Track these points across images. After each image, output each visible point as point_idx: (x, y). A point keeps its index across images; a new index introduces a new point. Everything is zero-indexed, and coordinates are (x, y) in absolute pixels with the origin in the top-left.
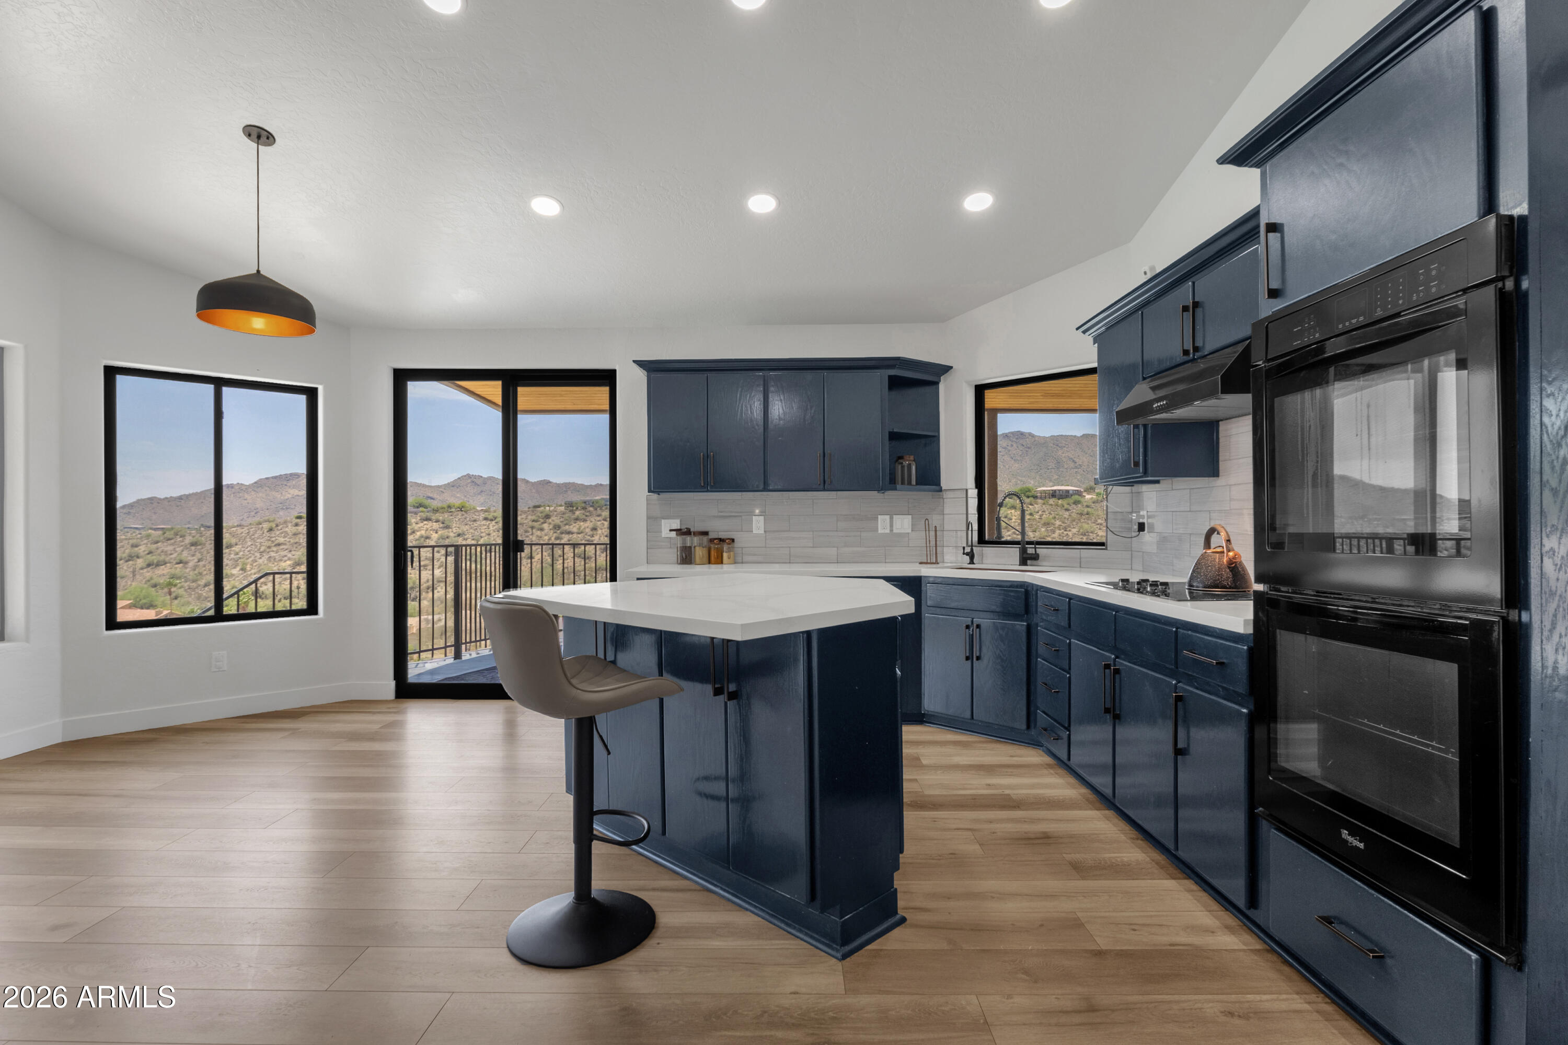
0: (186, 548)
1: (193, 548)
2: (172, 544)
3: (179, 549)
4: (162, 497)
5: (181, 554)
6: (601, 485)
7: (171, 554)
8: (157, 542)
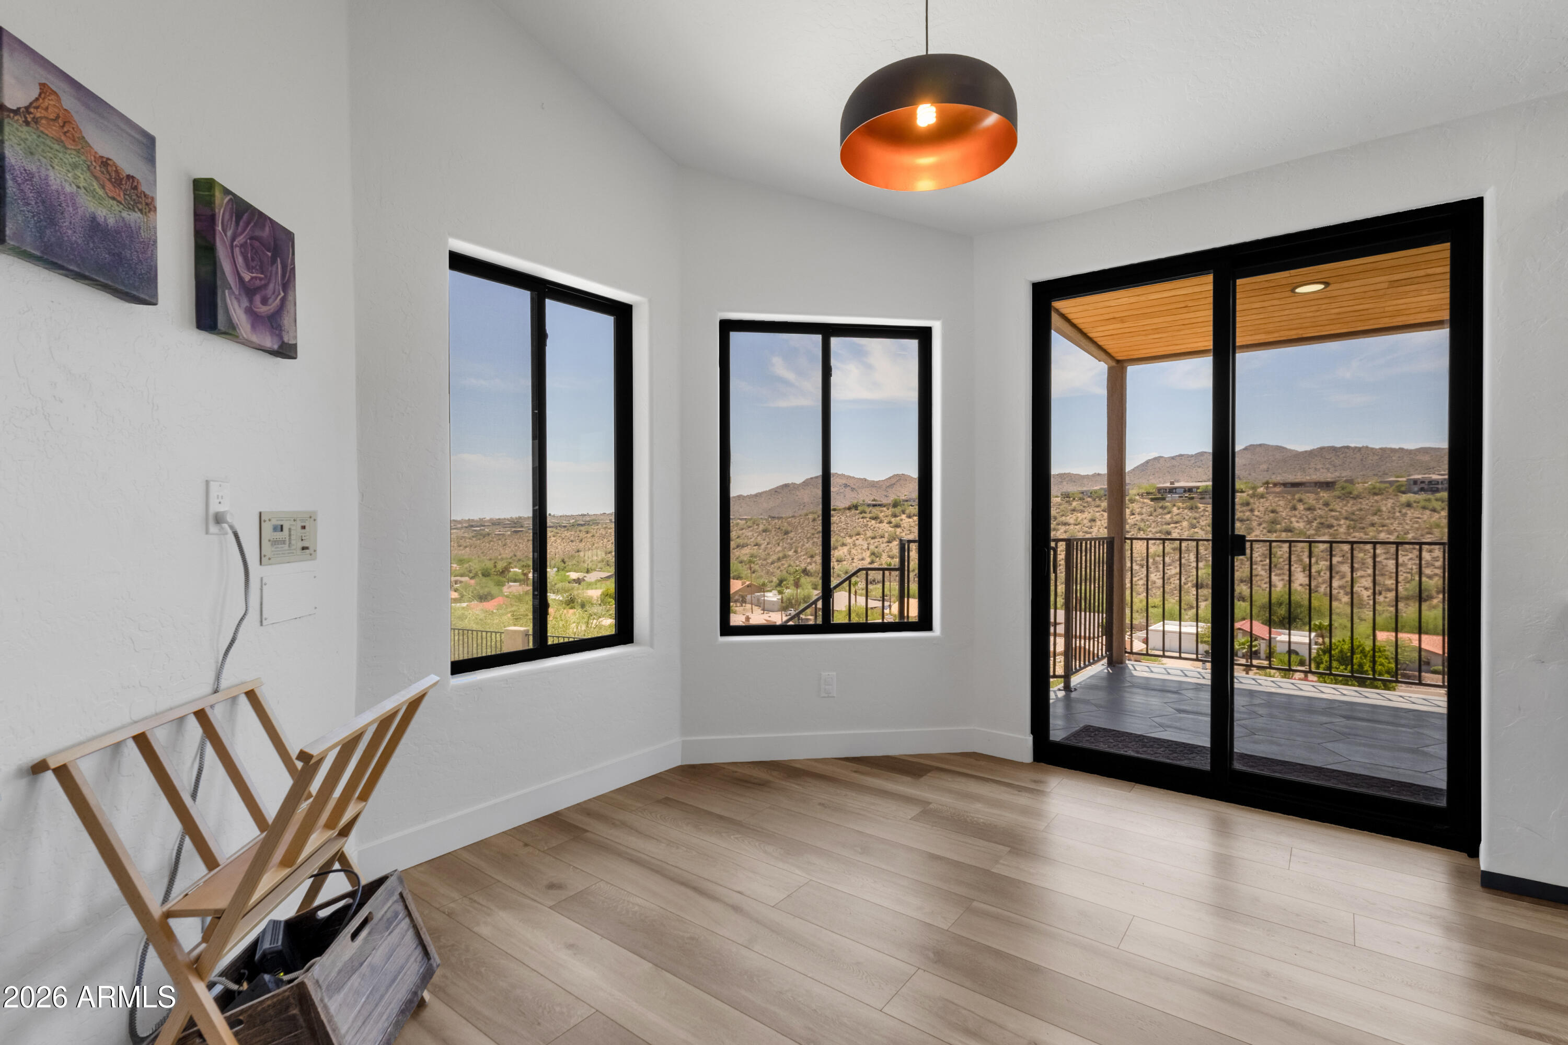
0: (760, 534)
1: (764, 534)
2: (751, 531)
3: (755, 535)
4: (745, 495)
5: (756, 538)
6: (1099, 474)
7: (751, 538)
8: (742, 529)
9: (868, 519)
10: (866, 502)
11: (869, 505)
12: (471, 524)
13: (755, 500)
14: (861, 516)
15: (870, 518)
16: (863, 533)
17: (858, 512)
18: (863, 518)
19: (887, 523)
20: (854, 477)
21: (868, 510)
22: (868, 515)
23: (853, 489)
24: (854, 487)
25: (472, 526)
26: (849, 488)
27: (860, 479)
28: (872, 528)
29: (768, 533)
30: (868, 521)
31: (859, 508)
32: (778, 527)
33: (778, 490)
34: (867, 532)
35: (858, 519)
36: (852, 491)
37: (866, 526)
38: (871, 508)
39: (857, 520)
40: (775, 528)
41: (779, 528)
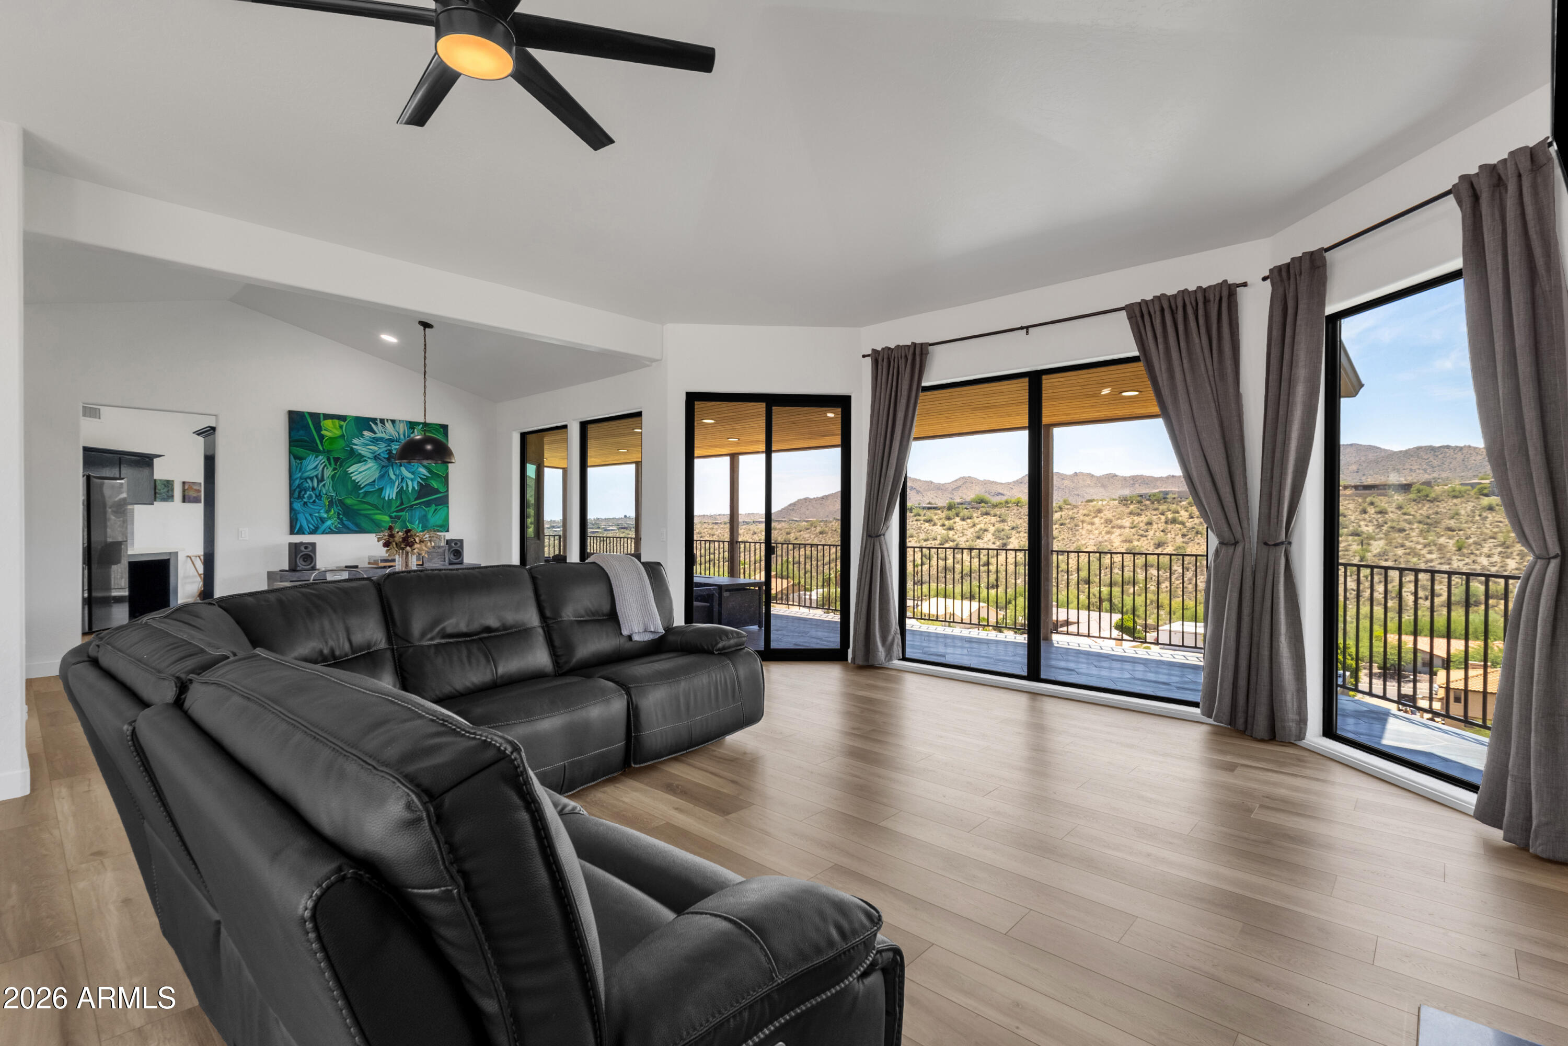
10: (921, 505)
11: (924, 508)
13: (822, 502)
14: (915, 518)
15: (924, 521)
16: (916, 535)
17: (912, 514)
18: (917, 520)
19: (941, 526)
20: (919, 480)
21: (922, 512)
22: (922, 518)
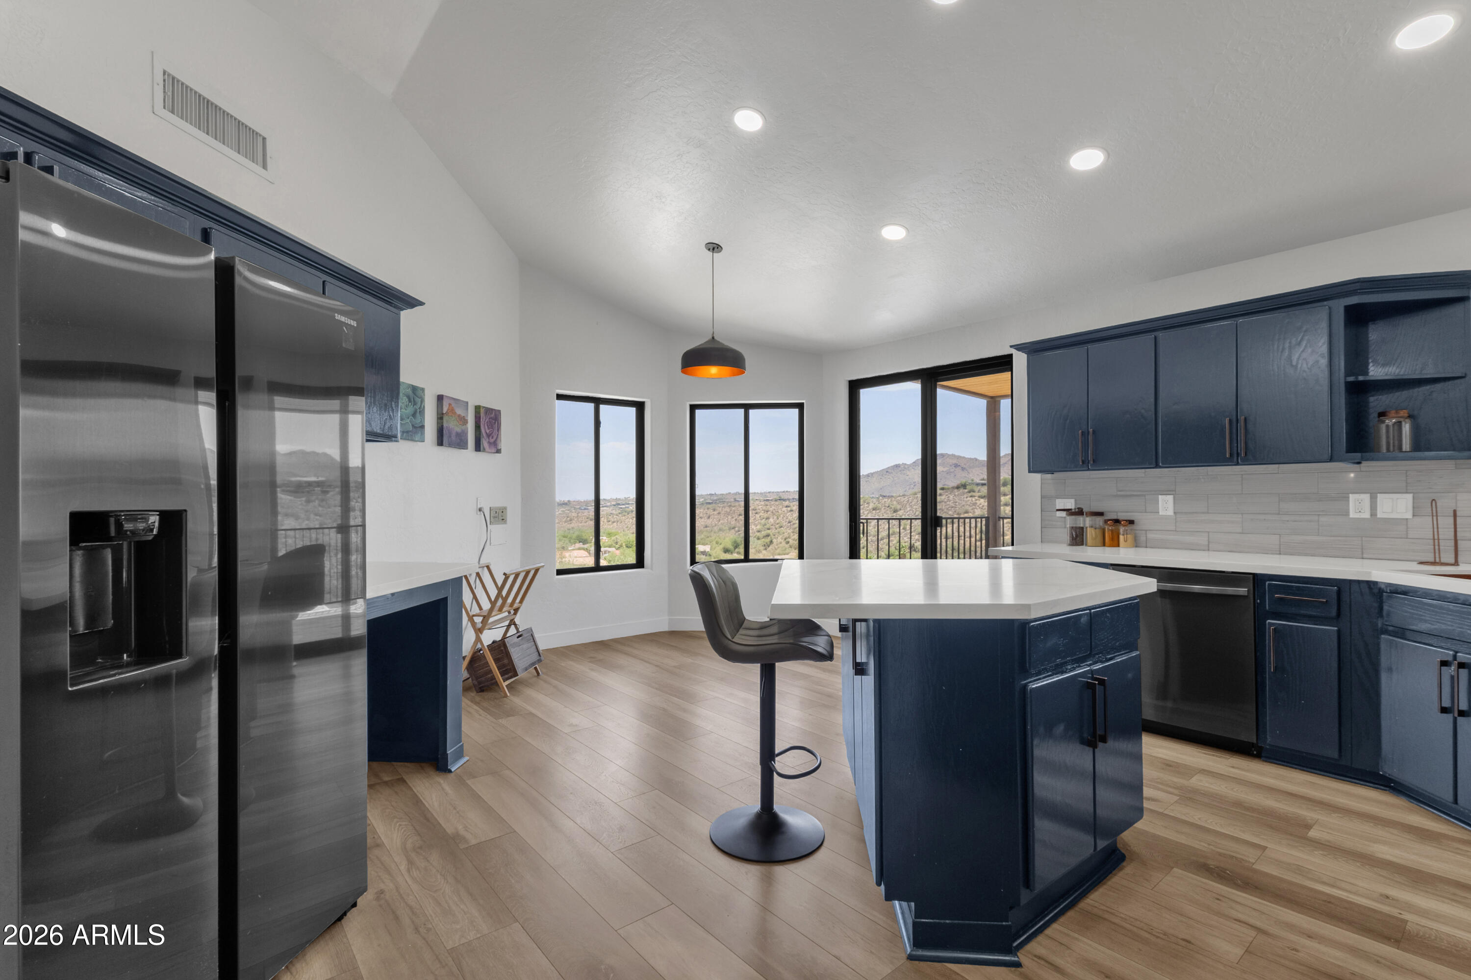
1: (874, 512)
9: (976, 498)
10: (975, 481)
11: (978, 484)
12: (618, 502)
13: (867, 479)
14: (970, 494)
15: (979, 497)
16: (972, 511)
17: (966, 491)
18: (971, 496)
20: (964, 457)
21: (976, 489)
22: (977, 494)
23: (963, 469)
24: (964, 466)
25: (619, 504)
26: (960, 468)
27: (971, 459)
28: (981, 506)
29: (878, 511)
30: (976, 500)
31: (967, 487)
32: (887, 505)
33: (889, 471)
34: (976, 510)
35: (967, 498)
36: (963, 470)
37: (975, 504)
38: (979, 487)
39: (965, 499)
40: (885, 506)
41: (889, 506)
